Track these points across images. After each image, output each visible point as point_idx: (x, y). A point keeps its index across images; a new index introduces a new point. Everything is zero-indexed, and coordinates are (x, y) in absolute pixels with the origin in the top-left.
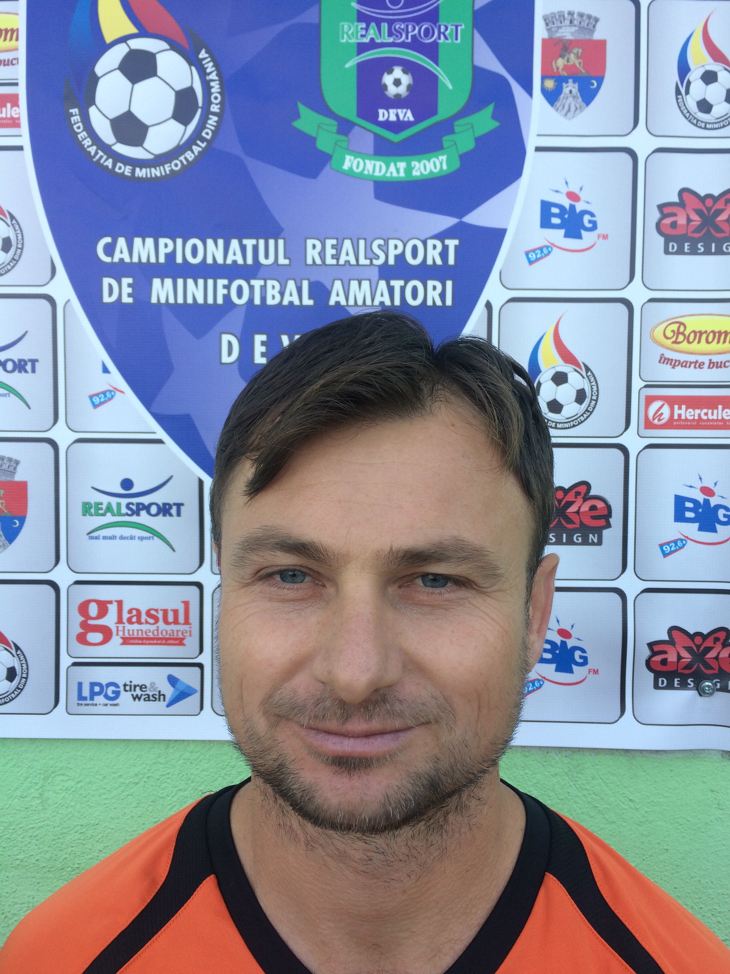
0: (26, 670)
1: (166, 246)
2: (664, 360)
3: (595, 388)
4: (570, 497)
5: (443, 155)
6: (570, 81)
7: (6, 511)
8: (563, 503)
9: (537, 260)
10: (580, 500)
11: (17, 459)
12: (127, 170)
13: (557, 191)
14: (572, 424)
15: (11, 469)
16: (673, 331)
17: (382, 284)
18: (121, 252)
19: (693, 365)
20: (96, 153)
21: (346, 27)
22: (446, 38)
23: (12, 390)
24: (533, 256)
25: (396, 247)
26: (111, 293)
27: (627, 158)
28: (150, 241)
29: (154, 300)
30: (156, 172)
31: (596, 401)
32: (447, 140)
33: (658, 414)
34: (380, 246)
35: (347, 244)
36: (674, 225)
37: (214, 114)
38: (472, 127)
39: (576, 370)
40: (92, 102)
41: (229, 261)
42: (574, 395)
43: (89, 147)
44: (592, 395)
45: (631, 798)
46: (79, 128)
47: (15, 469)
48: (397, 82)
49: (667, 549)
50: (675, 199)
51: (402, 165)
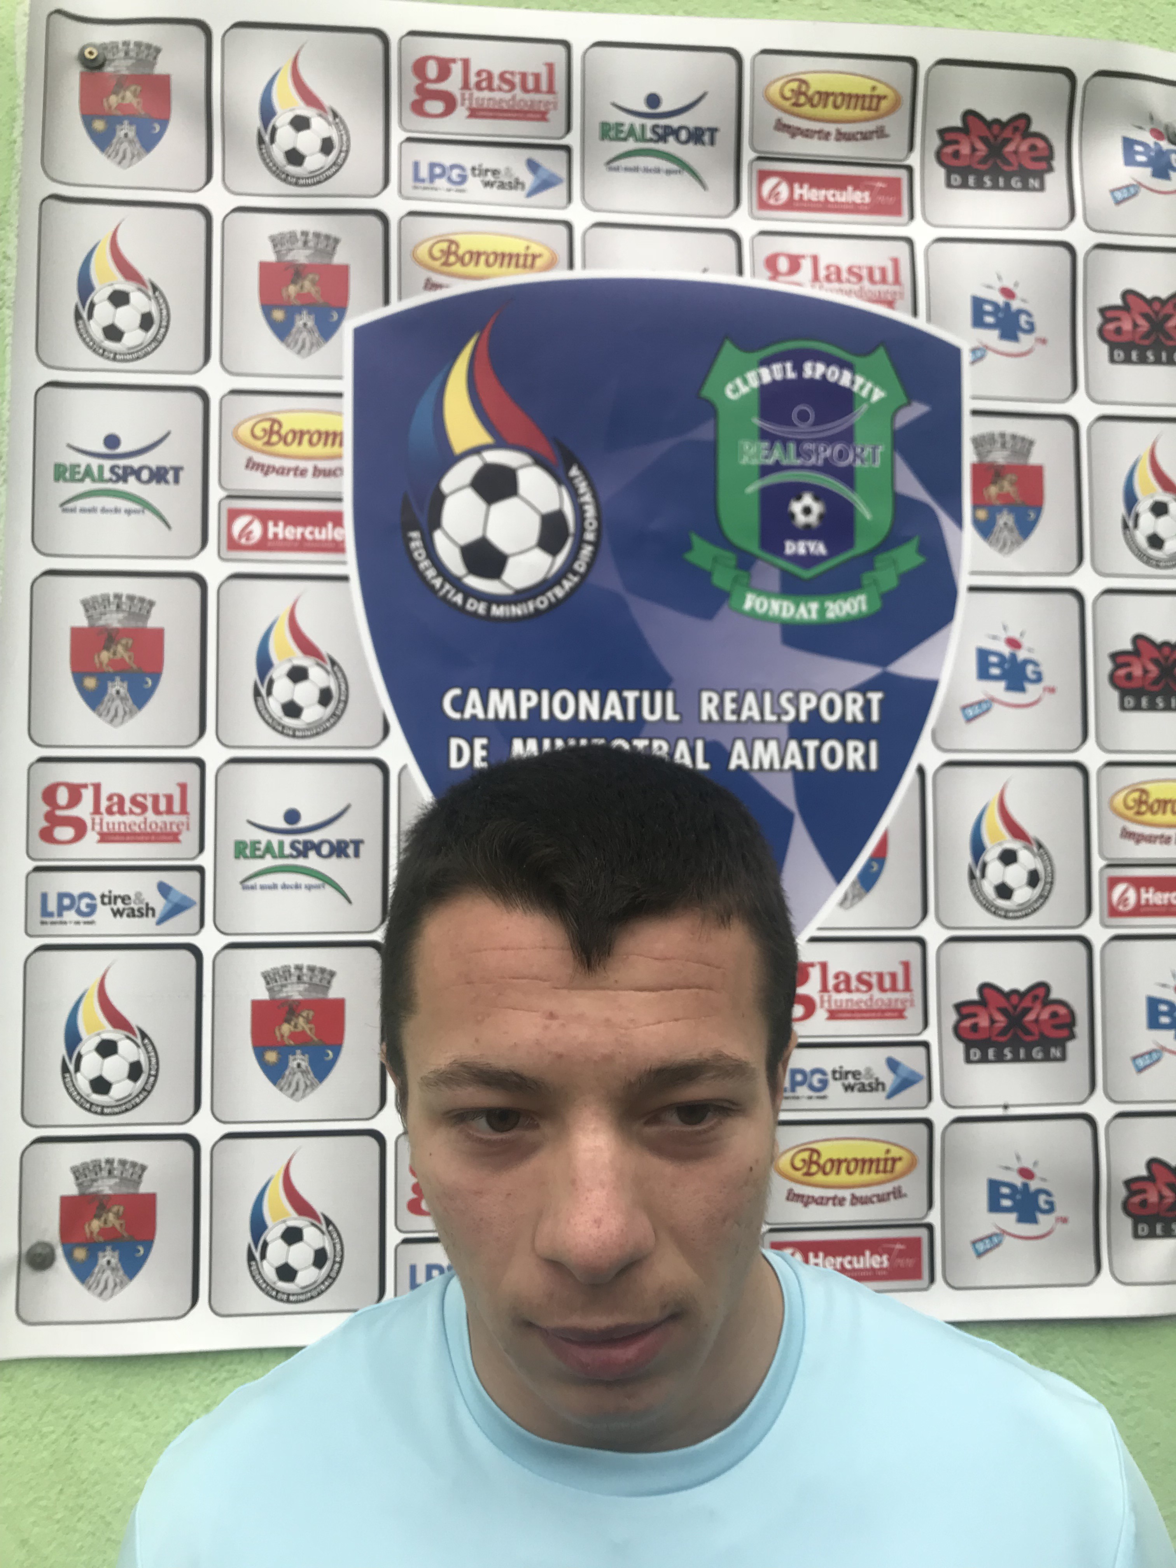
0: (340, 1253)
1: (529, 699)
2: (1127, 834)
3: (1049, 868)
4: (1027, 1003)
5: (862, 593)
6: (1005, 512)
7: (315, 1039)
8: (1018, 1010)
9: (975, 717)
10: (1037, 1007)
11: (334, 969)
12: (481, 608)
13: (995, 638)
14: (1024, 913)
15: (325, 983)
16: (1135, 801)
17: (793, 746)
18: (474, 706)
19: (1158, 841)
20: (442, 586)
21: (746, 445)
22: (862, 461)
23: (327, 880)
24: (970, 712)
25: (808, 701)
26: (460, 757)
27: (1071, 601)
28: (509, 694)
30: (517, 611)
31: (1052, 883)
32: (867, 578)
33: (1123, 900)
34: (789, 700)
35: (750, 698)
36: (1129, 676)
37: (589, 543)
38: (895, 562)
39: (1026, 848)
40: (435, 522)
41: (606, 717)
42: (1024, 877)
43: (433, 578)
44: (1046, 877)
45: (1113, 1379)
46: (420, 555)
47: (329, 982)
48: (807, 511)
49: (1141, 1063)
50: (1128, 646)
51: (814, 606)
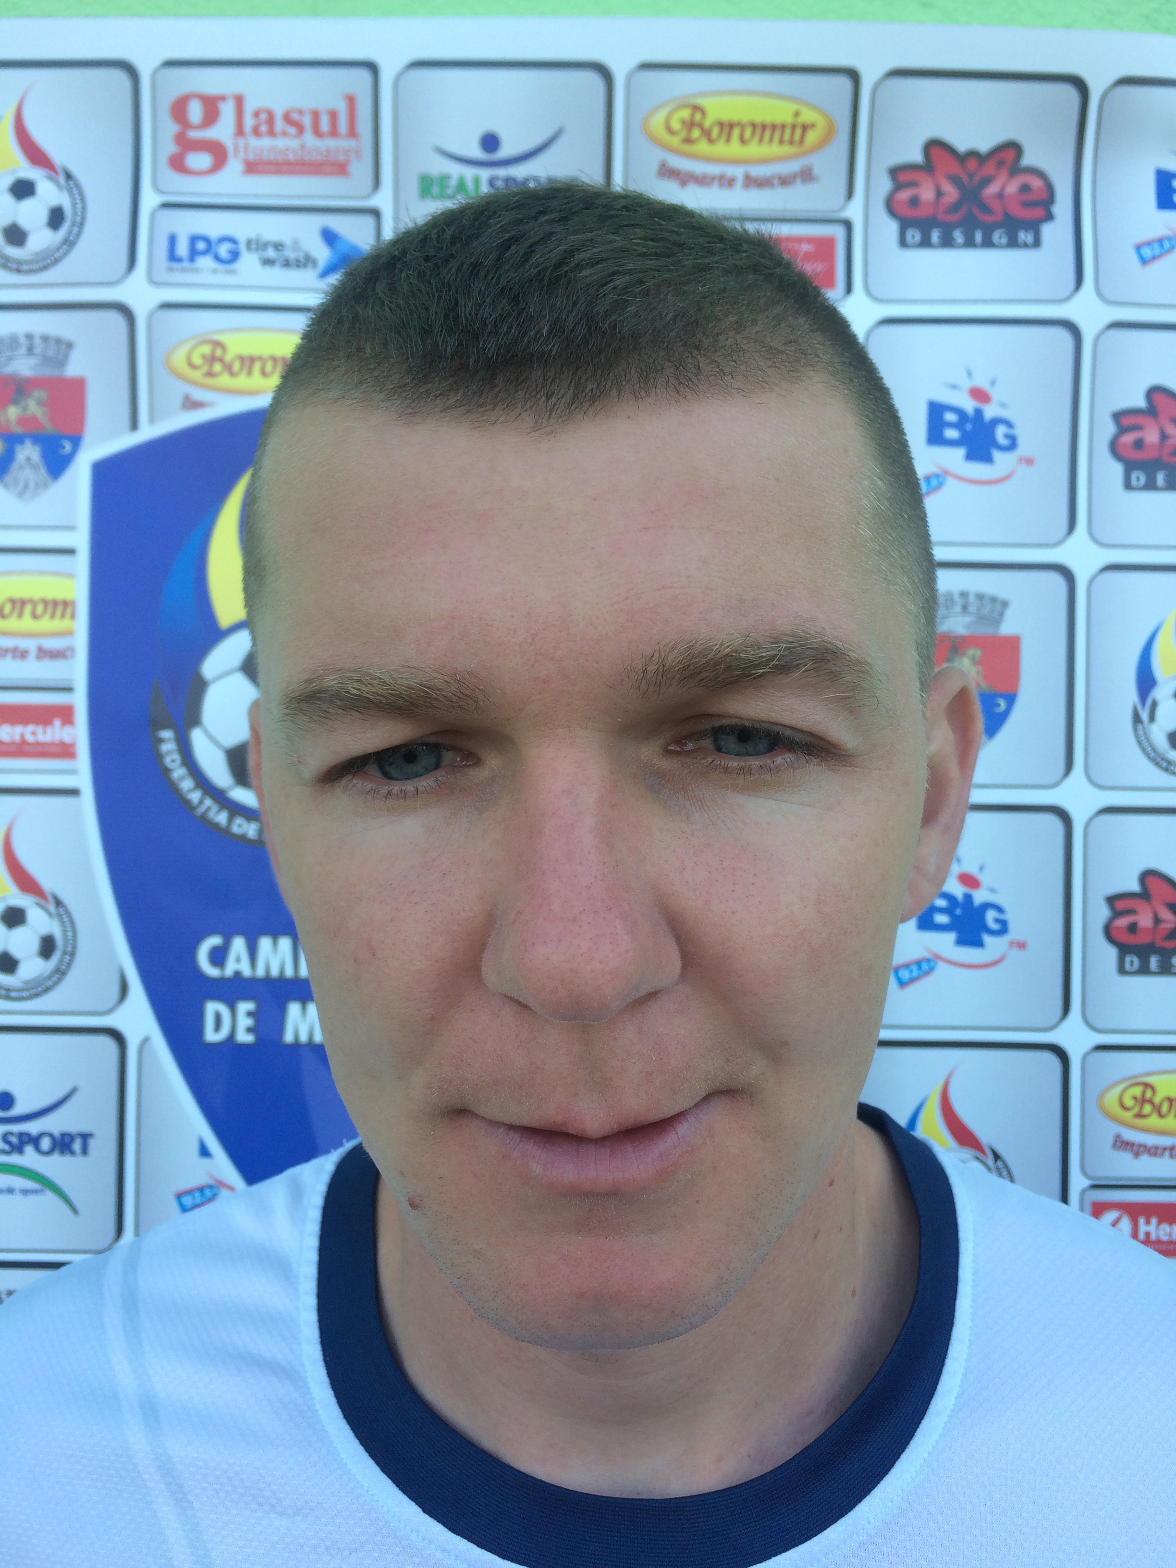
2: (1120, 1144)
9: (912, 980)
12: (251, 830)
16: (1135, 1098)
18: (238, 960)
19: (1167, 1153)
20: (201, 802)
23: (47, 1184)
24: (905, 975)
26: (218, 1026)
27: (1054, 823)
28: (285, 943)
29: (289, 1038)
36: (1133, 928)
39: (978, 1159)
40: (195, 720)
43: (189, 791)
46: (173, 761)
50: (1134, 886)
